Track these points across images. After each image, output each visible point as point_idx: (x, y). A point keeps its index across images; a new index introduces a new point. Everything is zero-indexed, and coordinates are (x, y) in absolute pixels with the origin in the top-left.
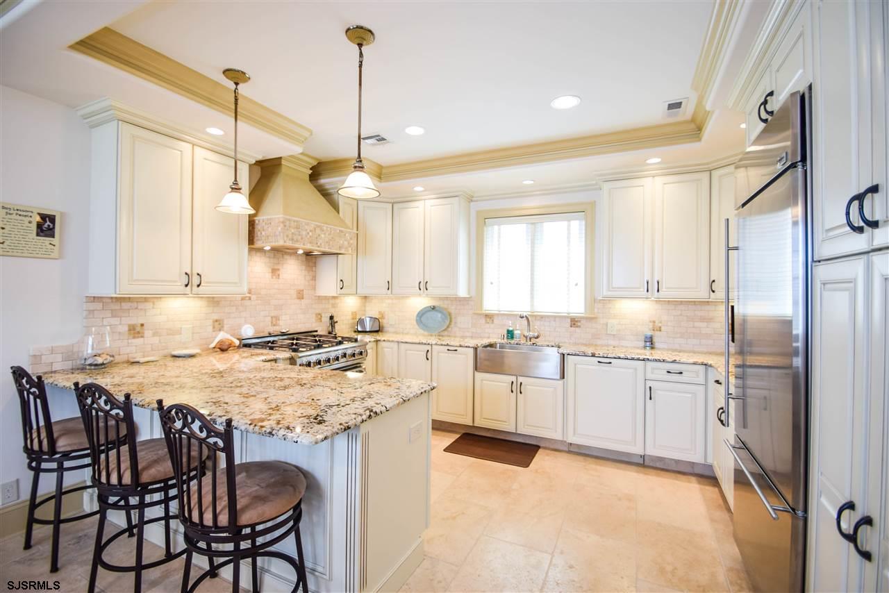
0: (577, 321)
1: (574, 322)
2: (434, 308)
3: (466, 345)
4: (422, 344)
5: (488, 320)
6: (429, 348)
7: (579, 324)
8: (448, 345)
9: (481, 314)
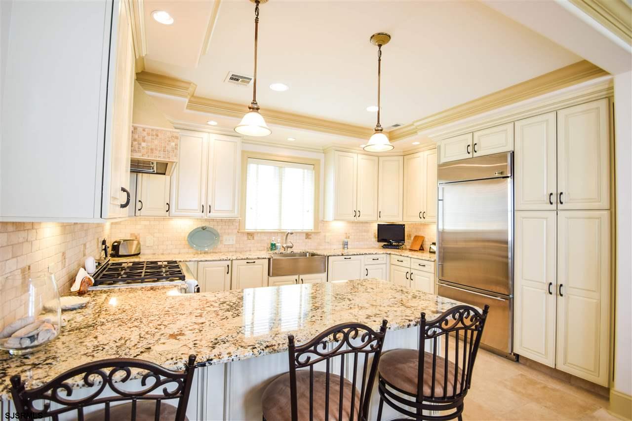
0: (309, 235)
1: (308, 235)
2: (204, 228)
3: (263, 257)
4: (223, 260)
5: (250, 237)
6: (229, 263)
7: (311, 237)
8: (247, 259)
9: (243, 233)
